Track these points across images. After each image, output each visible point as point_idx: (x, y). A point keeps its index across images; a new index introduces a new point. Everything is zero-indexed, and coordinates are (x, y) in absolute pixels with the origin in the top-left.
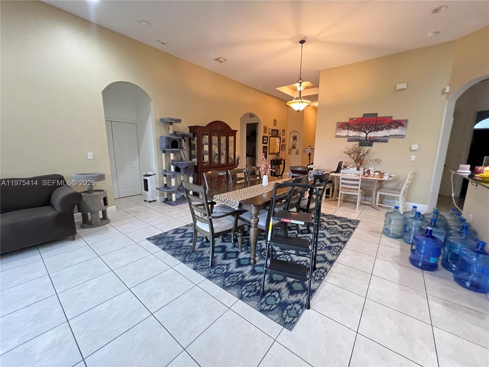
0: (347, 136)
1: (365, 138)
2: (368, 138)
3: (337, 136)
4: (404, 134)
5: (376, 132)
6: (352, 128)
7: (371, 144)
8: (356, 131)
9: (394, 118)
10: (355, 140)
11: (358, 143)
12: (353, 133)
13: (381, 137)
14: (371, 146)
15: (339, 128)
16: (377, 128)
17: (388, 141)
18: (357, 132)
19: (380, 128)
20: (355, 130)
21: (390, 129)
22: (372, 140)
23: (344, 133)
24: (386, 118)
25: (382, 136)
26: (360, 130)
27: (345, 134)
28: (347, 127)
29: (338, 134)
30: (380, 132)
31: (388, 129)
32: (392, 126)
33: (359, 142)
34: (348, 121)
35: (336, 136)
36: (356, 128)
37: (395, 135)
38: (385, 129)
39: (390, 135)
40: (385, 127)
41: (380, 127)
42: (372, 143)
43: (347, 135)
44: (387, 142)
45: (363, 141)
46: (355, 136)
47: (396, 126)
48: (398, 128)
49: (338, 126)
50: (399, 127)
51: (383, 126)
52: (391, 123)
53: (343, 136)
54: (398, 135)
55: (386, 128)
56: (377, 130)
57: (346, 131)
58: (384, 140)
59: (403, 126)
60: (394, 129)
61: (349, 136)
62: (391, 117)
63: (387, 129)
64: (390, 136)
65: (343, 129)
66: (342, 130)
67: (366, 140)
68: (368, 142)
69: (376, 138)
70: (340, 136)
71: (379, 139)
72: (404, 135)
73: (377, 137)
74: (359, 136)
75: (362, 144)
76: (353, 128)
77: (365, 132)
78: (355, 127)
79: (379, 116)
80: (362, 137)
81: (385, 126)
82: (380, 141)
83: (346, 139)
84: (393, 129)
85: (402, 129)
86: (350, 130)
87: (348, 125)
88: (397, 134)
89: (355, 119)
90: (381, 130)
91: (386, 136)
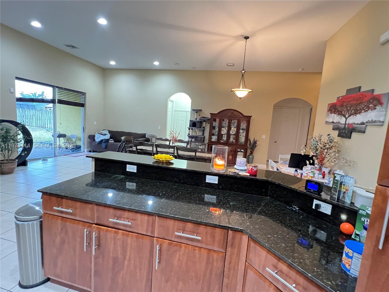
0: (332, 122)
1: (344, 125)
2: (346, 126)
4: (381, 119)
7: (350, 135)
8: (339, 116)
9: (375, 93)
11: (337, 132)
12: (337, 117)
13: (358, 124)
14: (350, 137)
15: (329, 111)
16: (357, 110)
17: (366, 131)
20: (339, 114)
21: (368, 111)
22: (351, 128)
23: (331, 117)
28: (334, 110)
29: (327, 120)
30: (358, 116)
31: (366, 111)
32: (371, 105)
34: (335, 101)
35: (325, 122)
36: (339, 111)
38: (363, 111)
39: (367, 120)
40: (363, 108)
41: (359, 108)
43: (333, 120)
44: (364, 132)
45: (342, 129)
46: (337, 123)
47: (375, 106)
48: (376, 109)
49: (329, 109)
50: (377, 107)
51: (362, 106)
52: (370, 101)
53: (330, 122)
56: (357, 112)
57: (333, 115)
59: (381, 104)
60: (372, 110)
61: (334, 123)
62: (373, 91)
66: (330, 114)
67: (345, 128)
68: (346, 132)
70: (328, 122)
71: (356, 127)
72: (383, 122)
73: (355, 124)
75: (341, 134)
77: (345, 116)
78: (339, 109)
79: (361, 90)
81: (364, 106)
82: (357, 131)
83: (332, 126)
84: (370, 111)
85: (380, 110)
86: (335, 114)
87: (335, 106)
88: (374, 120)
89: (341, 98)
90: (360, 113)
91: (363, 123)
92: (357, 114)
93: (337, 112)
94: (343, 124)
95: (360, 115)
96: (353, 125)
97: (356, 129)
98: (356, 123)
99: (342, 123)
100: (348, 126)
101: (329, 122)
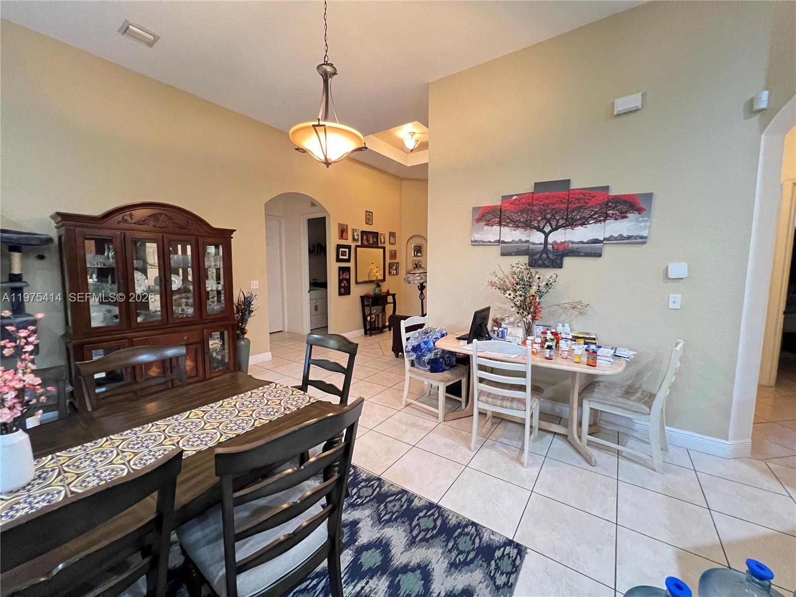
0: (499, 241)
1: (543, 246)
2: (550, 247)
3: (475, 243)
4: (645, 233)
5: (569, 230)
6: (509, 221)
7: (559, 261)
8: (520, 229)
9: (614, 192)
10: (519, 253)
11: (525, 259)
12: (513, 232)
13: (582, 242)
14: (560, 266)
15: (478, 220)
16: (572, 219)
17: (603, 254)
18: (523, 230)
19: (580, 219)
20: (518, 227)
21: (604, 221)
22: (561, 249)
23: (492, 233)
24: (593, 193)
25: (585, 241)
26: (527, 225)
27: (493, 238)
28: (498, 219)
29: (477, 237)
30: (579, 229)
31: (600, 221)
32: (611, 212)
33: (527, 257)
34: (497, 202)
35: (472, 241)
36: (519, 221)
37: (621, 238)
38: (591, 222)
39: (607, 236)
40: (591, 217)
41: (578, 217)
42: (562, 259)
43: (498, 239)
44: (600, 255)
45: (538, 253)
46: (516, 242)
47: (622, 213)
48: (625, 217)
49: (477, 217)
50: (628, 215)
51: (586, 213)
52: (607, 205)
53: (490, 242)
54: (629, 237)
55: (594, 219)
56: (571, 223)
57: (496, 228)
58: (592, 250)
59: (640, 210)
60: (616, 219)
61: (503, 242)
62: (607, 188)
63: (597, 221)
64: (605, 239)
65: (487, 225)
66: (486, 227)
67: (545, 250)
68: (551, 256)
69: (571, 245)
70: (483, 242)
71: (577, 249)
72: (646, 238)
73: (573, 243)
74: (527, 242)
75: (536, 261)
76: (512, 221)
77: (541, 230)
78: (516, 217)
79: (574, 186)
80: (534, 244)
81: (593, 213)
82: (581, 254)
83: (497, 249)
84: (612, 221)
85: (637, 220)
86: (504, 225)
87: (499, 213)
88: (625, 235)
89: (516, 197)
90: (583, 224)
91: (596, 241)
92: (577, 225)
93: (509, 223)
94: (541, 244)
95: (586, 227)
96: (568, 245)
97: (579, 250)
98: (576, 241)
99: (537, 242)
100: (553, 247)
101: (486, 242)
